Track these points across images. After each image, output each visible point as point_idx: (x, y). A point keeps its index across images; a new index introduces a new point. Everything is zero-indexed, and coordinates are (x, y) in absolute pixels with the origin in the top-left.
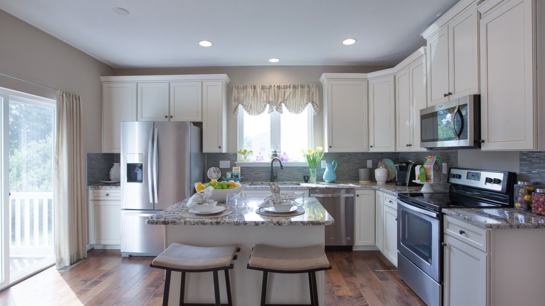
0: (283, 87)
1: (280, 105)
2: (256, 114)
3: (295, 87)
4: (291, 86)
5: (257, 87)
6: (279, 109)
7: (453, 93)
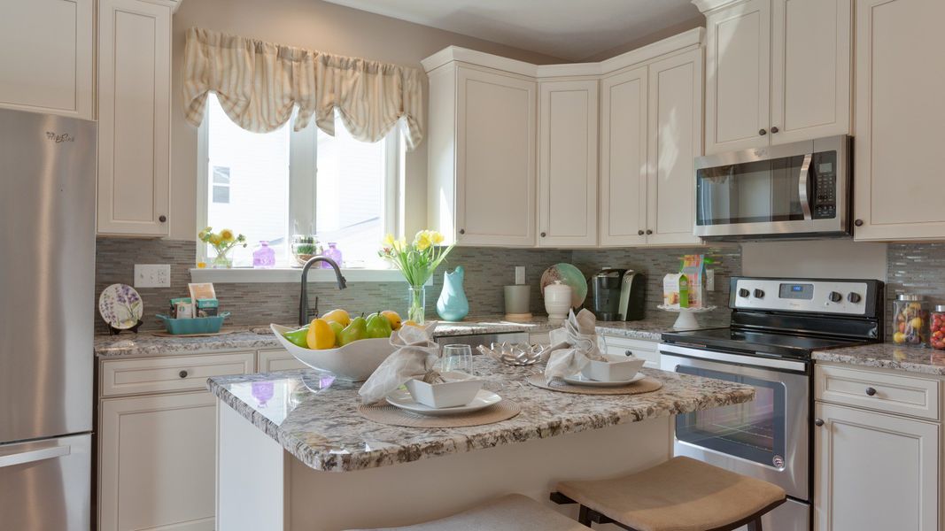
0: (337, 62)
1: (330, 112)
2: (263, 127)
3: (367, 69)
4: (360, 64)
5: (266, 48)
6: (325, 123)
7: (781, 130)
